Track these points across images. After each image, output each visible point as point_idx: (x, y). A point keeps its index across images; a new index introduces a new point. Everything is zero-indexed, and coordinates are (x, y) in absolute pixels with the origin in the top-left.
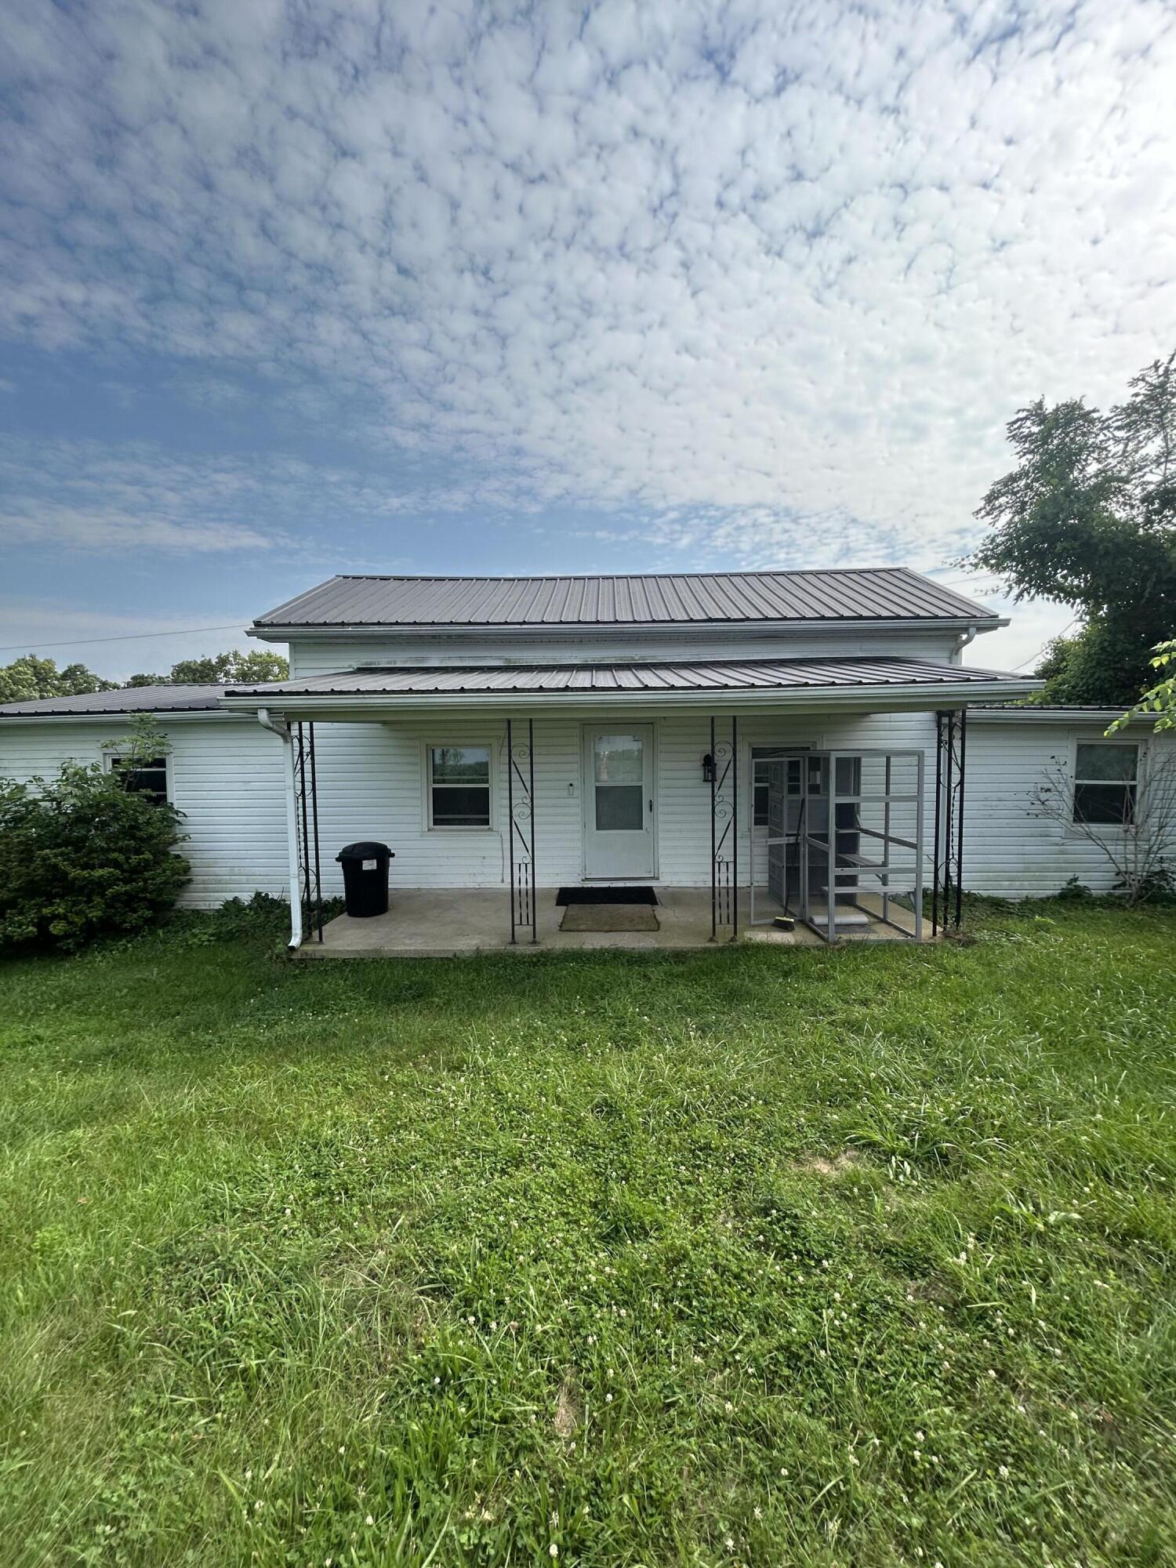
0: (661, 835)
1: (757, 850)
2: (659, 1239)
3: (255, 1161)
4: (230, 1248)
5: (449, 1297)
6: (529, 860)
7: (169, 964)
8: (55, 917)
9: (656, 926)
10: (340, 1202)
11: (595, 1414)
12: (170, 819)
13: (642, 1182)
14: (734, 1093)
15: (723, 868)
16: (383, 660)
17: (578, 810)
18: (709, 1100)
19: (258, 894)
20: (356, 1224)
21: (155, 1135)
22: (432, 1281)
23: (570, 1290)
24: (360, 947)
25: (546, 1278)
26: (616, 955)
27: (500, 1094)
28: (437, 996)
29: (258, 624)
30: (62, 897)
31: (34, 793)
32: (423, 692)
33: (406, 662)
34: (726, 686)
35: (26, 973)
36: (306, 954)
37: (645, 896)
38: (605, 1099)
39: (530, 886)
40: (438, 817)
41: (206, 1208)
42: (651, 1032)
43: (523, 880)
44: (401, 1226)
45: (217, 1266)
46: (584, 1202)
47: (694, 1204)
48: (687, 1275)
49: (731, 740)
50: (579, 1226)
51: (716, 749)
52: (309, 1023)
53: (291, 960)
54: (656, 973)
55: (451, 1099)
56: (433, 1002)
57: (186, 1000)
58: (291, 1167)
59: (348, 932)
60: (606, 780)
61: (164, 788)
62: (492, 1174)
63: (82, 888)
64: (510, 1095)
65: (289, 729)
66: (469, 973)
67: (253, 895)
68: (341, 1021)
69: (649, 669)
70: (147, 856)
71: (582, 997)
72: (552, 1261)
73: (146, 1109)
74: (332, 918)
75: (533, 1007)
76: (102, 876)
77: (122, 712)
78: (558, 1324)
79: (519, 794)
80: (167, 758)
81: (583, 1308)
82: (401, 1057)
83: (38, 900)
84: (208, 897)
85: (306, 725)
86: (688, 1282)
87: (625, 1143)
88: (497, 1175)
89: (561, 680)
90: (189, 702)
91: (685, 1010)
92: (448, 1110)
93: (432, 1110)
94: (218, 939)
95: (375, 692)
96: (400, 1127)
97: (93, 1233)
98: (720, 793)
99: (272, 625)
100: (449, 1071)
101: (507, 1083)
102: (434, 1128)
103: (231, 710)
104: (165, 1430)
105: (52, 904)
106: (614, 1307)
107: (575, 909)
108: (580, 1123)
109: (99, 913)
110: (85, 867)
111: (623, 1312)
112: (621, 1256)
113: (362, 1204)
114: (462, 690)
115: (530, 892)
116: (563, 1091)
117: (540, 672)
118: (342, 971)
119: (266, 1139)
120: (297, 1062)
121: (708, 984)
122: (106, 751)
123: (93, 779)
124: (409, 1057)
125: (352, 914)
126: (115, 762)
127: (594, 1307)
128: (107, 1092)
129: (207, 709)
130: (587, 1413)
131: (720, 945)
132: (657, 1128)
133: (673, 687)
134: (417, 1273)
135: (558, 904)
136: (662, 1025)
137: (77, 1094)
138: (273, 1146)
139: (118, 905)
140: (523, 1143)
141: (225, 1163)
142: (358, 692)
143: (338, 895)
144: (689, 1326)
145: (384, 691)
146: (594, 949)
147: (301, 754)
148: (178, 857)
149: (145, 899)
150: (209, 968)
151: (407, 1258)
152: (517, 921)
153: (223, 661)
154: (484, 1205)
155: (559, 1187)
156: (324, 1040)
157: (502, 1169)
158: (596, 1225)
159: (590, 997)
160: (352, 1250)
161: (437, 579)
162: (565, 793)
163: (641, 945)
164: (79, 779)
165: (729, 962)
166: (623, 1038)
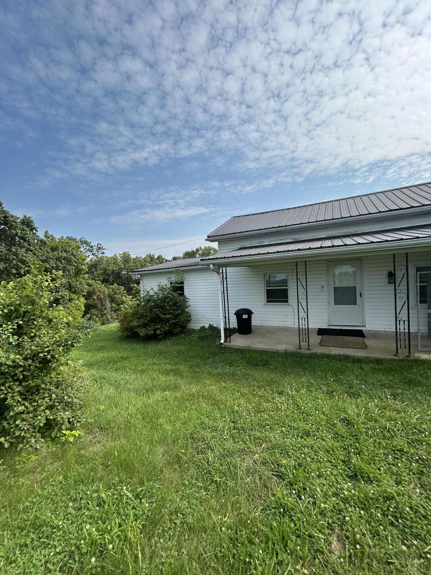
0: (366, 307)
1: (421, 316)
2: (379, 486)
3: (215, 413)
4: (209, 439)
5: (284, 480)
6: (306, 316)
7: (186, 345)
8: (158, 329)
9: (365, 347)
10: (242, 433)
11: (351, 551)
12: (185, 301)
13: (367, 458)
14: (415, 428)
15: (402, 323)
16: (248, 244)
17: (326, 297)
18: (401, 429)
19: (210, 325)
20: (248, 442)
21: (186, 398)
22: (276, 472)
23: (335, 495)
24: (243, 345)
25: (324, 485)
26: (346, 358)
27: (298, 406)
28: (271, 365)
29: (208, 237)
30: (159, 323)
31: (152, 293)
32: (263, 254)
33: (256, 244)
34: (402, 239)
35: (151, 344)
36: (226, 346)
37: (359, 334)
38: (345, 417)
39: (306, 327)
40: (268, 300)
41: (201, 424)
42: (366, 393)
43: (304, 324)
44: (263, 448)
45: (205, 444)
46: (339, 459)
47: (396, 475)
48: (395, 507)
49: (405, 264)
50: (337, 468)
51: (396, 268)
52: (228, 369)
53: (221, 347)
54: (366, 367)
55: (279, 405)
56: (270, 368)
57: (191, 357)
58: (225, 417)
59: (239, 340)
60: (338, 284)
61: (183, 291)
62: (297, 437)
63: (164, 321)
64: (303, 407)
65: (219, 270)
66: (283, 359)
67: (209, 325)
68: (238, 370)
69: (359, 236)
70: (180, 312)
71: (331, 373)
72: (326, 479)
73: (183, 389)
74: (233, 334)
75: (310, 374)
76: (168, 317)
77: (172, 268)
78: (331, 506)
79: (301, 290)
80: (184, 281)
81: (342, 504)
82: (260, 386)
83: (154, 324)
84: (196, 325)
85: (224, 269)
86: (396, 510)
87: (357, 439)
88: (299, 438)
89: (318, 244)
90: (189, 264)
91: (384, 386)
92: (278, 409)
93: (272, 408)
94: (199, 338)
95: (247, 255)
96: (261, 411)
97: (172, 424)
98: (400, 288)
99: (213, 236)
100: (278, 394)
101: (301, 403)
102: (274, 414)
103: (202, 265)
104: (194, 491)
105: (157, 325)
106: (357, 509)
107: (326, 337)
108: (334, 425)
109: (168, 328)
110: (164, 314)
111: (362, 512)
112: (359, 487)
113: (249, 436)
114: (278, 252)
115: (307, 329)
116: (326, 410)
117: (308, 242)
118: (237, 353)
119: (217, 406)
120: (225, 382)
121: (396, 375)
122: (169, 280)
123: (165, 289)
124: (262, 387)
125: (240, 333)
126: (171, 283)
127: (347, 505)
128: (173, 382)
129: (195, 265)
130: (347, 549)
131: (401, 358)
132: (373, 435)
133: (372, 242)
134: (271, 467)
135: (318, 334)
136: (372, 391)
137: (166, 382)
138: (219, 409)
139: (172, 326)
140: (309, 427)
141: (205, 411)
142: (241, 256)
143: (235, 326)
144: (398, 530)
145: (250, 255)
146: (336, 354)
147: (223, 279)
148: (187, 312)
149: (179, 325)
150: (197, 347)
151: (266, 460)
152: (301, 340)
153: (197, 250)
154: (295, 448)
155: (327, 449)
156: (233, 376)
157: (301, 436)
158: (345, 470)
159: (335, 374)
160: (247, 451)
161: (266, 213)
162: (320, 290)
163: (359, 354)
164: (162, 289)
165: (407, 366)
166: (352, 393)
